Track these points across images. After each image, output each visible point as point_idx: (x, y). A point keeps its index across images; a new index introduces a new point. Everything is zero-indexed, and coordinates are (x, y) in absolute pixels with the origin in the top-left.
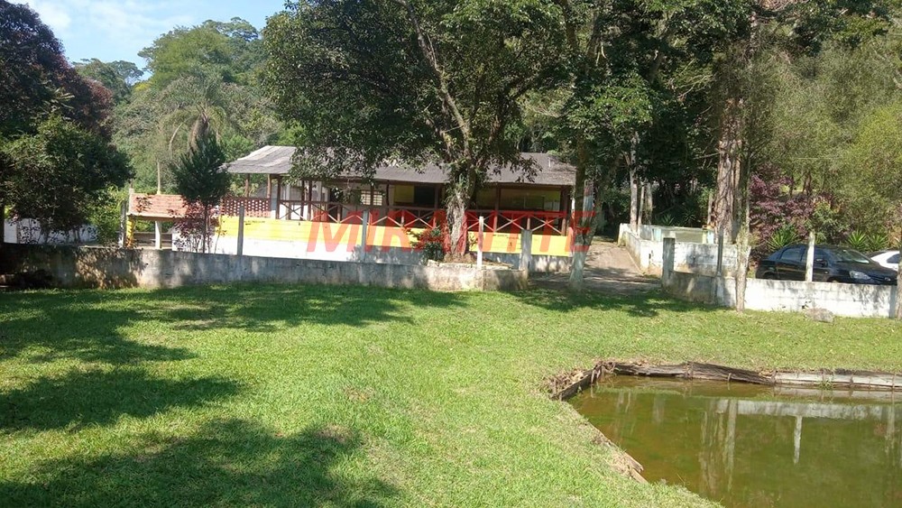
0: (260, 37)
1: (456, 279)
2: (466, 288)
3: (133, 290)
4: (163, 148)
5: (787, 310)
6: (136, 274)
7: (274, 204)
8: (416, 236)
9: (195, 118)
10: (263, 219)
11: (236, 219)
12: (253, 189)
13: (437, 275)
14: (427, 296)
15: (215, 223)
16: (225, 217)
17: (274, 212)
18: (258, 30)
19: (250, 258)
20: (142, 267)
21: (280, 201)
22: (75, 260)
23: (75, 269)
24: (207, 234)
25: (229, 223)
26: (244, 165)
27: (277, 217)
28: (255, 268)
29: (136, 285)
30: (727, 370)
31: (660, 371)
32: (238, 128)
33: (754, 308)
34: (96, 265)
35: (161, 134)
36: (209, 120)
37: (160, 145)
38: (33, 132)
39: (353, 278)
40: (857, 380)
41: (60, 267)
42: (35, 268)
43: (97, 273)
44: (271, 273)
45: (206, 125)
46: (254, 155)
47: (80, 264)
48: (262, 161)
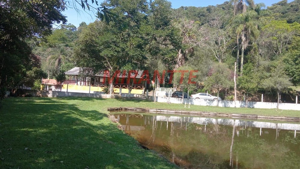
0: (77, 30)
1: (106, 96)
2: (108, 98)
3: (47, 98)
4: (48, 66)
5: (165, 102)
6: (48, 95)
7: (76, 82)
8: (103, 89)
9: (57, 58)
10: (73, 85)
11: (67, 85)
12: (72, 77)
13: (104, 96)
14: (101, 98)
15: (62, 86)
16: (65, 85)
17: (76, 84)
18: (77, 28)
19: (69, 92)
20: (49, 94)
21: (78, 81)
22: (37, 92)
23: (36, 94)
24: (61, 88)
25: (65, 86)
26: (70, 72)
27: (77, 84)
28: (70, 94)
29: (48, 97)
30: (141, 109)
31: (131, 109)
32: (69, 60)
33: (160, 102)
34: (40, 93)
35: (48, 61)
36: (61, 58)
37: (47, 64)
38: (32, 70)
39: (88, 96)
40: (162, 111)
41: (33, 94)
42: (29, 94)
43: (41, 95)
44: (73, 95)
45: (60, 60)
46: (72, 70)
47: (37, 93)
48: (74, 71)
